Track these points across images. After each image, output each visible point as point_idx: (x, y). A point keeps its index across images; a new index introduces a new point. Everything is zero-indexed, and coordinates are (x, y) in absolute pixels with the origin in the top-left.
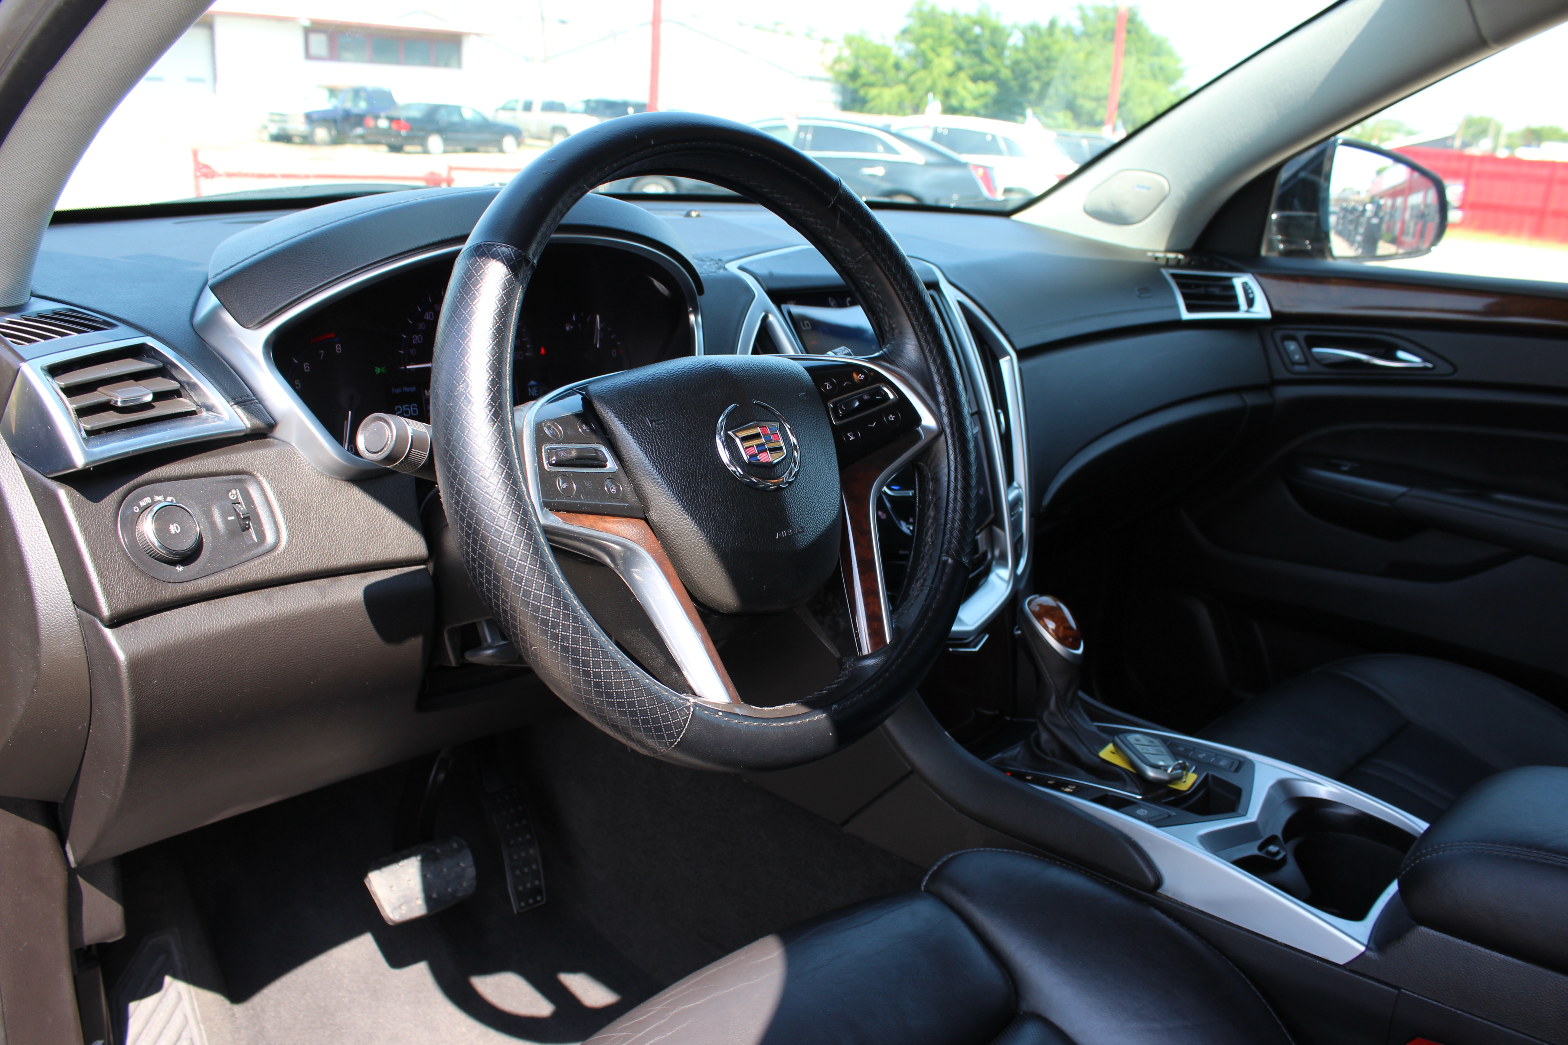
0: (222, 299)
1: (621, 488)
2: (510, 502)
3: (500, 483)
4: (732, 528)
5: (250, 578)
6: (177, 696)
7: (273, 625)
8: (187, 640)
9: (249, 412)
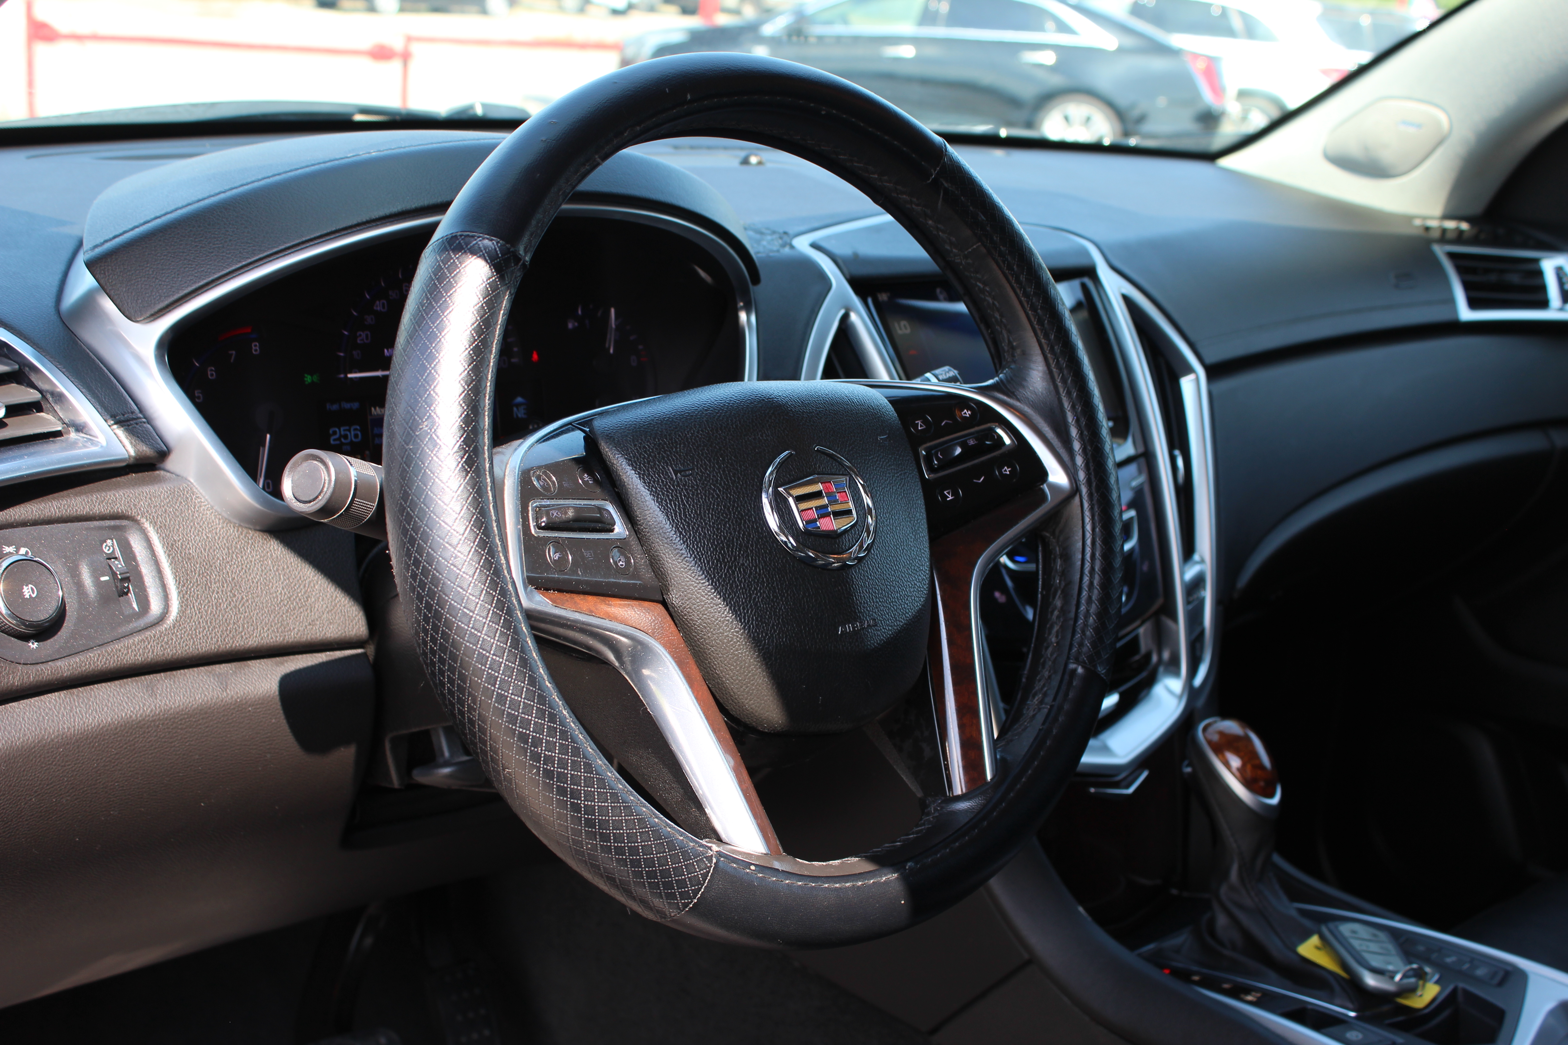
0: (102, 281)
1: (632, 561)
2: (484, 578)
3: (471, 553)
4: (779, 618)
5: (127, 661)
6: (21, 817)
7: (154, 725)
8: (39, 742)
9: (133, 435)
